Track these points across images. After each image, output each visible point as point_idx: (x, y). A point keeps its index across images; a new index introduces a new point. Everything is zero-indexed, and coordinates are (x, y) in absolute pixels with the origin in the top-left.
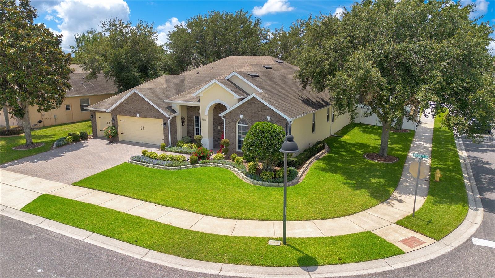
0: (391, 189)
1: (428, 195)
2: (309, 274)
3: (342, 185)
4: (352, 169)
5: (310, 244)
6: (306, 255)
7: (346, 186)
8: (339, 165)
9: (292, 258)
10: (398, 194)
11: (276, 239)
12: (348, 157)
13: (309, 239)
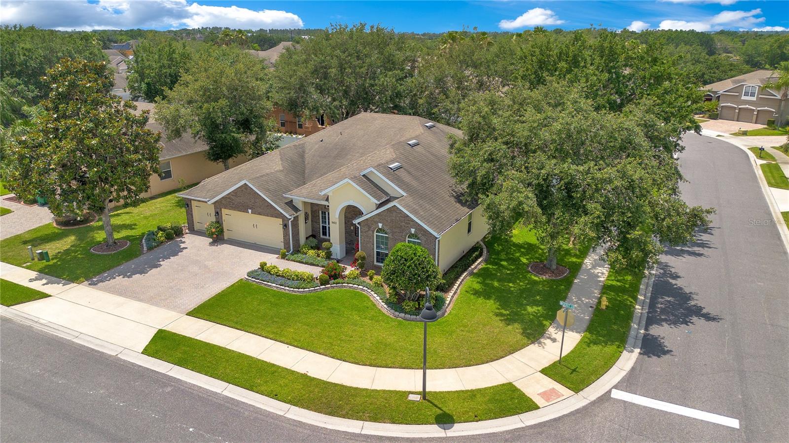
0: (546, 323)
1: (586, 331)
2: (445, 432)
3: (494, 318)
4: (510, 290)
5: (449, 399)
6: (444, 411)
7: (498, 318)
8: (496, 284)
9: (431, 415)
10: (554, 329)
11: (416, 392)
12: (508, 270)
13: (448, 392)
